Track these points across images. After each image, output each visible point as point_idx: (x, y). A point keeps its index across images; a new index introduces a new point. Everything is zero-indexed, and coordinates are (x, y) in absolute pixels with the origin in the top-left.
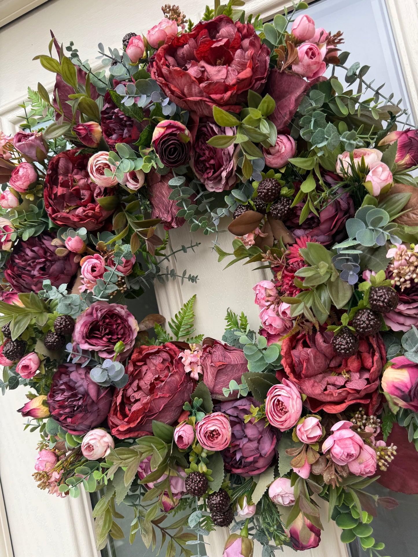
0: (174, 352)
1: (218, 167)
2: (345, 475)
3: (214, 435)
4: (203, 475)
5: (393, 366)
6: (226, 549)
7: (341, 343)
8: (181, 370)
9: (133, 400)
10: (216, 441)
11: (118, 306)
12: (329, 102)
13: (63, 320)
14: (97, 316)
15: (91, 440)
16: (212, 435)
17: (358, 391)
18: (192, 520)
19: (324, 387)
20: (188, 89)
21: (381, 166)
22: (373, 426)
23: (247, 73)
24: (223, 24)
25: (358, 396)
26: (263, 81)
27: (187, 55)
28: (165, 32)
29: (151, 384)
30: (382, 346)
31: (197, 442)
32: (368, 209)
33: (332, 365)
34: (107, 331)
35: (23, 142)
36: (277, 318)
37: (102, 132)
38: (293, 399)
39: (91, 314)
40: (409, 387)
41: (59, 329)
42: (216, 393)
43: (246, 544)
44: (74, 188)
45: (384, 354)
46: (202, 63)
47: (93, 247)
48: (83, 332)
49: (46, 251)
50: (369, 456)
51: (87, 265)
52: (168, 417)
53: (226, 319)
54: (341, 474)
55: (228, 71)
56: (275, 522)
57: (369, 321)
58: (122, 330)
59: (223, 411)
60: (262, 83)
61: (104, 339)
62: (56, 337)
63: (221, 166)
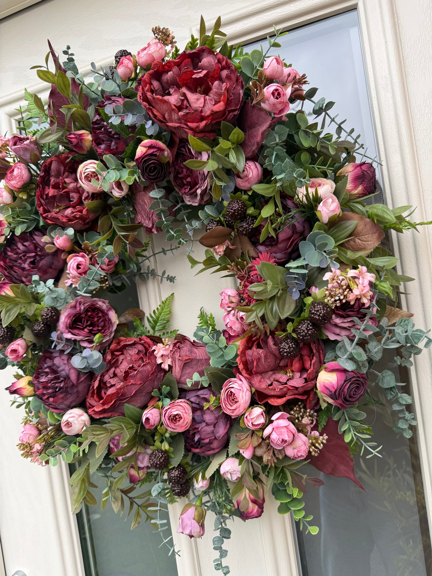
0: (148, 344)
1: (194, 184)
2: (281, 457)
3: (176, 419)
4: (166, 452)
5: (326, 369)
6: (182, 515)
7: (284, 347)
8: (153, 361)
9: (109, 385)
10: (178, 424)
11: (100, 301)
12: (295, 133)
13: (49, 311)
14: (80, 309)
15: (70, 417)
16: (175, 419)
17: (296, 388)
18: (154, 491)
19: (269, 383)
20: (168, 116)
21: (332, 197)
22: (310, 418)
23: (220, 106)
24: (205, 54)
25: (296, 392)
26: (236, 113)
27: (171, 81)
28: (153, 56)
29: (126, 372)
30: (321, 351)
31: (162, 424)
32: (317, 234)
33: (281, 364)
34: (89, 323)
35: (19, 146)
36: (237, 322)
37: (92, 141)
38: (243, 391)
39: (75, 307)
40: (335, 388)
41: (45, 319)
42: (182, 383)
43: (199, 512)
44: (64, 191)
45: (322, 359)
46: (184, 90)
47: (80, 246)
48: (66, 323)
49: (36, 246)
50: (302, 443)
51: (73, 263)
52: (139, 401)
53: (199, 317)
54: (277, 456)
55: (205, 100)
56: (224, 494)
57: (308, 330)
58: (103, 323)
59: (188, 398)
60: (234, 115)
61: (86, 330)
62: (42, 325)
63: (197, 184)
